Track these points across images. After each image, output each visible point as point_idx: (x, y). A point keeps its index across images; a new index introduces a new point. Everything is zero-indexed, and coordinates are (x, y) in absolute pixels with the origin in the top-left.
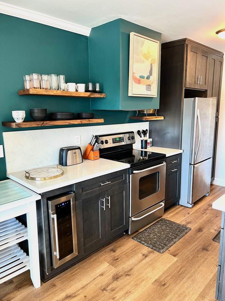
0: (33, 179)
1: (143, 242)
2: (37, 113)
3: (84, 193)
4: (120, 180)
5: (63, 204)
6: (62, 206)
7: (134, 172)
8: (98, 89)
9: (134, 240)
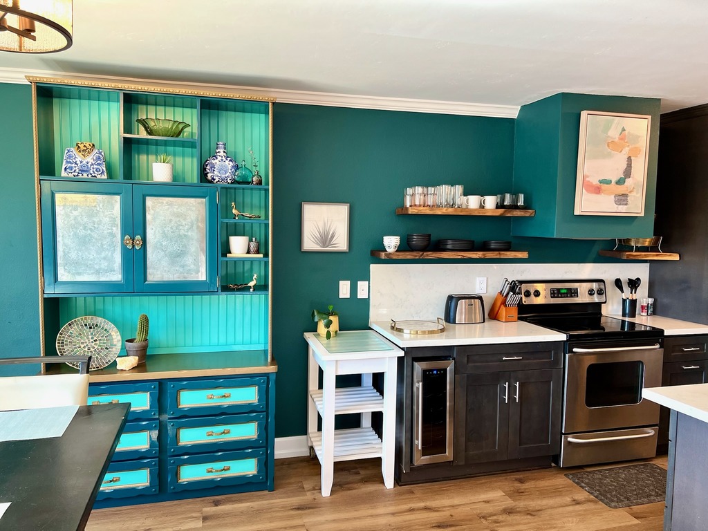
0: (400, 330)
1: (583, 485)
2: (416, 240)
3: (470, 365)
4: (543, 359)
5: (435, 372)
6: (433, 374)
7: (575, 350)
8: (521, 203)
9: (569, 478)
